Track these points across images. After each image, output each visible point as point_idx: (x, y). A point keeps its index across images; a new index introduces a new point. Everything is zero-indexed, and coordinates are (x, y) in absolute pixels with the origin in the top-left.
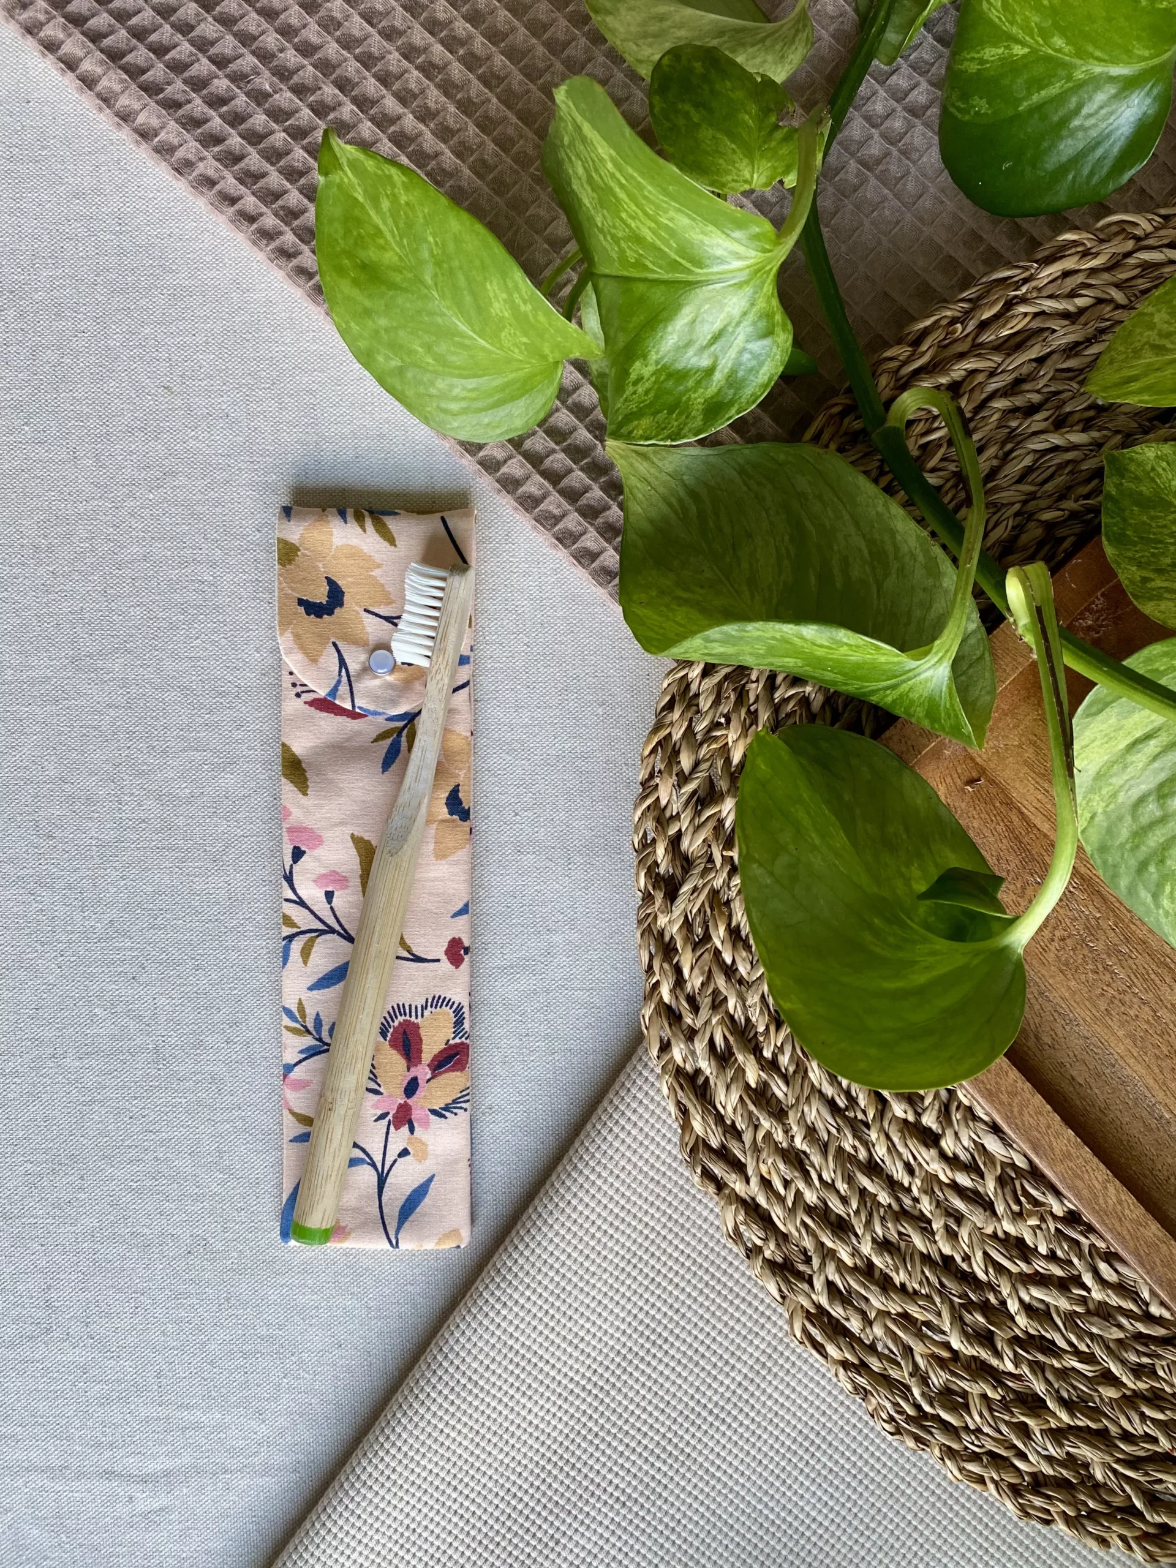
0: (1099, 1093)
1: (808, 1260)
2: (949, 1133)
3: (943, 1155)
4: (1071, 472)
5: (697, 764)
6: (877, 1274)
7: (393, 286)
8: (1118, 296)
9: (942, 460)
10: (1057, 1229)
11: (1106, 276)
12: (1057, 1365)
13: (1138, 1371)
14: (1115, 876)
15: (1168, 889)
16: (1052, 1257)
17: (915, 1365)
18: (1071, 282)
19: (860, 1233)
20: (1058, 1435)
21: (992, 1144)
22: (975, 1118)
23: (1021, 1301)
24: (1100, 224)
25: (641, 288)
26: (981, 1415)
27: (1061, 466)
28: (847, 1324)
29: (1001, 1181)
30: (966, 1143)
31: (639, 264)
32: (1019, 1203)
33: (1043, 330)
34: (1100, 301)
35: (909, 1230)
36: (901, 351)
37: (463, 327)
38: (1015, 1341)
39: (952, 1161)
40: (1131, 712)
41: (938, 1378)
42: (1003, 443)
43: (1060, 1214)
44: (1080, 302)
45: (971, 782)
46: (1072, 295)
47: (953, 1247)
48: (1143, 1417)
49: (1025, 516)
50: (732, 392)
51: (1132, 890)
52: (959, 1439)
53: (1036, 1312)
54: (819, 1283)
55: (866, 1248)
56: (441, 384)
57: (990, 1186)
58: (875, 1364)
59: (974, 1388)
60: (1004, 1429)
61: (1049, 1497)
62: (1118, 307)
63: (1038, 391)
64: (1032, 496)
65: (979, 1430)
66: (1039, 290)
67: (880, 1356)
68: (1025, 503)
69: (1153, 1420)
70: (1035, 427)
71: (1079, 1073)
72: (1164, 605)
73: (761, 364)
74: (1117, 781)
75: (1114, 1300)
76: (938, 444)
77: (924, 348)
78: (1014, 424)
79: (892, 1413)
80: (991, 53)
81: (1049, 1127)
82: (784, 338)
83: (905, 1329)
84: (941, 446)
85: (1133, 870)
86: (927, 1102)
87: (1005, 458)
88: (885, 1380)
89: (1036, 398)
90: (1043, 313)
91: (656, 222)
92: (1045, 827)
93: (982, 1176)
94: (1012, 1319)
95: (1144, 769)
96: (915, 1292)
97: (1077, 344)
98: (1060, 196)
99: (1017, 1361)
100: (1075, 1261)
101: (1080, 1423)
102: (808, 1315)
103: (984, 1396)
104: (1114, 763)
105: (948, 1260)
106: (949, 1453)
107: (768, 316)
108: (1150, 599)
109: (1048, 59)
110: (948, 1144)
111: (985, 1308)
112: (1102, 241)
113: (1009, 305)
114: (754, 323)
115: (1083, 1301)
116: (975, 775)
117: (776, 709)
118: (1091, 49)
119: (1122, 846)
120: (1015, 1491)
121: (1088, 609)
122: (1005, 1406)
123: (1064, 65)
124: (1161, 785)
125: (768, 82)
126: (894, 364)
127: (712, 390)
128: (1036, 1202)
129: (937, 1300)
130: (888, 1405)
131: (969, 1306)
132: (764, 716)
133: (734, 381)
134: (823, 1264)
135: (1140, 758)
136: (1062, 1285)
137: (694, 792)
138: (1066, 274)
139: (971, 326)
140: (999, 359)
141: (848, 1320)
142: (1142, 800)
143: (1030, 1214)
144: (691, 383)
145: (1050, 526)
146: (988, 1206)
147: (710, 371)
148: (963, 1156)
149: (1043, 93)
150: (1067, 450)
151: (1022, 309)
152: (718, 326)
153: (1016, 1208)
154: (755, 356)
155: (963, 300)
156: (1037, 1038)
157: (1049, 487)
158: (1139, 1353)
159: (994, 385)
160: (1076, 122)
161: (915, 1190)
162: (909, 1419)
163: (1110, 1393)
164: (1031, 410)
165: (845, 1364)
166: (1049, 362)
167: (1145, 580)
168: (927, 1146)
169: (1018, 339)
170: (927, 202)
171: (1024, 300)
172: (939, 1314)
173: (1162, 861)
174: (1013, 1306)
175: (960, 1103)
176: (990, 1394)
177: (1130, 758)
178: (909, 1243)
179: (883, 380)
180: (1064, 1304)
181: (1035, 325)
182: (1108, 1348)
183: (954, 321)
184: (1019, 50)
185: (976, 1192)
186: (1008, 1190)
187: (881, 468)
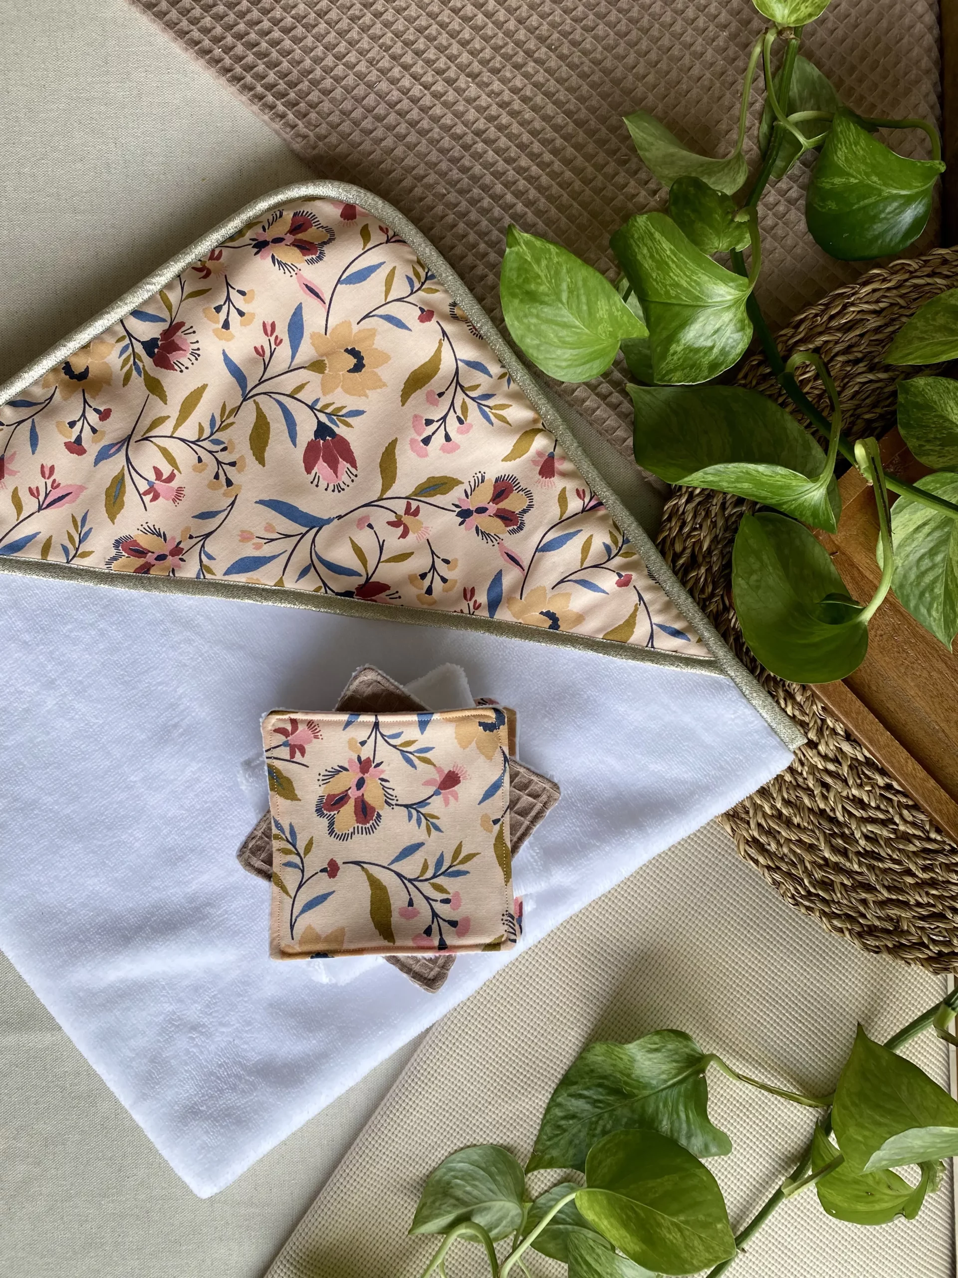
0: (902, 716)
1: (747, 813)
2: (822, 741)
3: (819, 753)
4: (879, 394)
5: (685, 549)
6: (784, 818)
7: (542, 303)
8: (902, 302)
9: (811, 388)
10: (881, 794)
11: (894, 291)
12: (880, 865)
13: (925, 869)
14: (907, 602)
15: (935, 605)
16: (878, 808)
17: (806, 867)
18: (877, 295)
19: (775, 796)
20: (882, 904)
21: (846, 747)
22: (837, 734)
23: (862, 832)
24: (891, 265)
25: (677, 308)
26: (841, 894)
27: (874, 390)
28: (768, 847)
29: (851, 767)
30: (832, 748)
31: (677, 297)
32: (860, 778)
33: (862, 320)
34: (892, 305)
35: (801, 794)
36: (788, 331)
37: (577, 323)
38: (858, 853)
39: (825, 758)
40: (915, 512)
41: (818, 875)
42: (843, 379)
43: (882, 785)
44: (882, 305)
45: (833, 554)
46: (877, 301)
47: (826, 804)
48: (927, 894)
49: (856, 416)
50: (722, 358)
51: (916, 607)
52: (830, 907)
53: (871, 838)
54: (753, 825)
55: (779, 805)
56: (559, 352)
57: (845, 770)
58: (784, 867)
59: (839, 879)
60: (853, 901)
61: (877, 937)
62: (902, 307)
63: (860, 352)
64: (858, 406)
65: (838, 903)
66: (860, 299)
67: (787, 863)
68: (855, 410)
69: (933, 895)
70: (860, 371)
71: (891, 706)
72: (931, 458)
73: (738, 344)
74: (908, 549)
75: (911, 831)
76: (808, 381)
77: (801, 329)
78: (848, 369)
79: (793, 892)
80: (837, 181)
81: (877, 730)
82: (749, 332)
83: (800, 848)
84: (810, 381)
85: (917, 597)
86: (811, 725)
87: (844, 388)
88: (789, 875)
89: (860, 355)
90: (862, 311)
91: (691, 279)
92: (871, 577)
93: (840, 764)
94: (857, 842)
95: (923, 541)
96: (805, 828)
97: (880, 327)
98: (874, 251)
99: (860, 864)
100: (891, 810)
101: (894, 897)
102: (747, 842)
103: (842, 884)
104: (907, 539)
105: (822, 812)
106: (824, 913)
107: (742, 321)
108: (924, 455)
109: (868, 185)
110: (822, 748)
111: (843, 836)
112: (892, 274)
113: (845, 307)
114: (735, 325)
115: (895, 831)
116: (835, 550)
117: (727, 520)
118: (891, 182)
119: (911, 584)
120: (860, 935)
121: (891, 463)
122: (854, 888)
123: (877, 189)
124: (931, 549)
125: (724, 196)
126: (785, 338)
127: (713, 357)
128: (869, 778)
129: (817, 832)
130: (791, 888)
131: (834, 835)
132: (720, 523)
133: (723, 352)
134: (755, 813)
135: (920, 536)
136: (884, 823)
137: (683, 564)
138: (874, 291)
139: (825, 318)
140: (840, 335)
141: (769, 845)
142: (921, 558)
143: (867, 784)
144: (701, 354)
145: (869, 422)
146: (845, 781)
147: (712, 348)
148: (831, 755)
149: (866, 201)
150: (876, 382)
151: (852, 309)
152: (717, 326)
153: (859, 781)
154: (735, 341)
155: (821, 304)
156: (870, 687)
157: (868, 401)
158: (925, 859)
159: (838, 348)
160: (883, 216)
161: (805, 773)
162: (802, 897)
163: (910, 880)
164: (857, 362)
165: (768, 868)
166: (866, 336)
167: (921, 446)
168: (811, 749)
169: (849, 325)
170: (798, 250)
171: (853, 304)
172: (818, 839)
173: (932, 590)
174: (858, 835)
175: (828, 726)
176: (846, 882)
177: (916, 536)
178: (802, 802)
179: (780, 347)
180: (885, 833)
181: (859, 317)
182: (908, 856)
183: (816, 315)
184: (853, 180)
185: (838, 774)
186: (855, 771)
187: (780, 392)
